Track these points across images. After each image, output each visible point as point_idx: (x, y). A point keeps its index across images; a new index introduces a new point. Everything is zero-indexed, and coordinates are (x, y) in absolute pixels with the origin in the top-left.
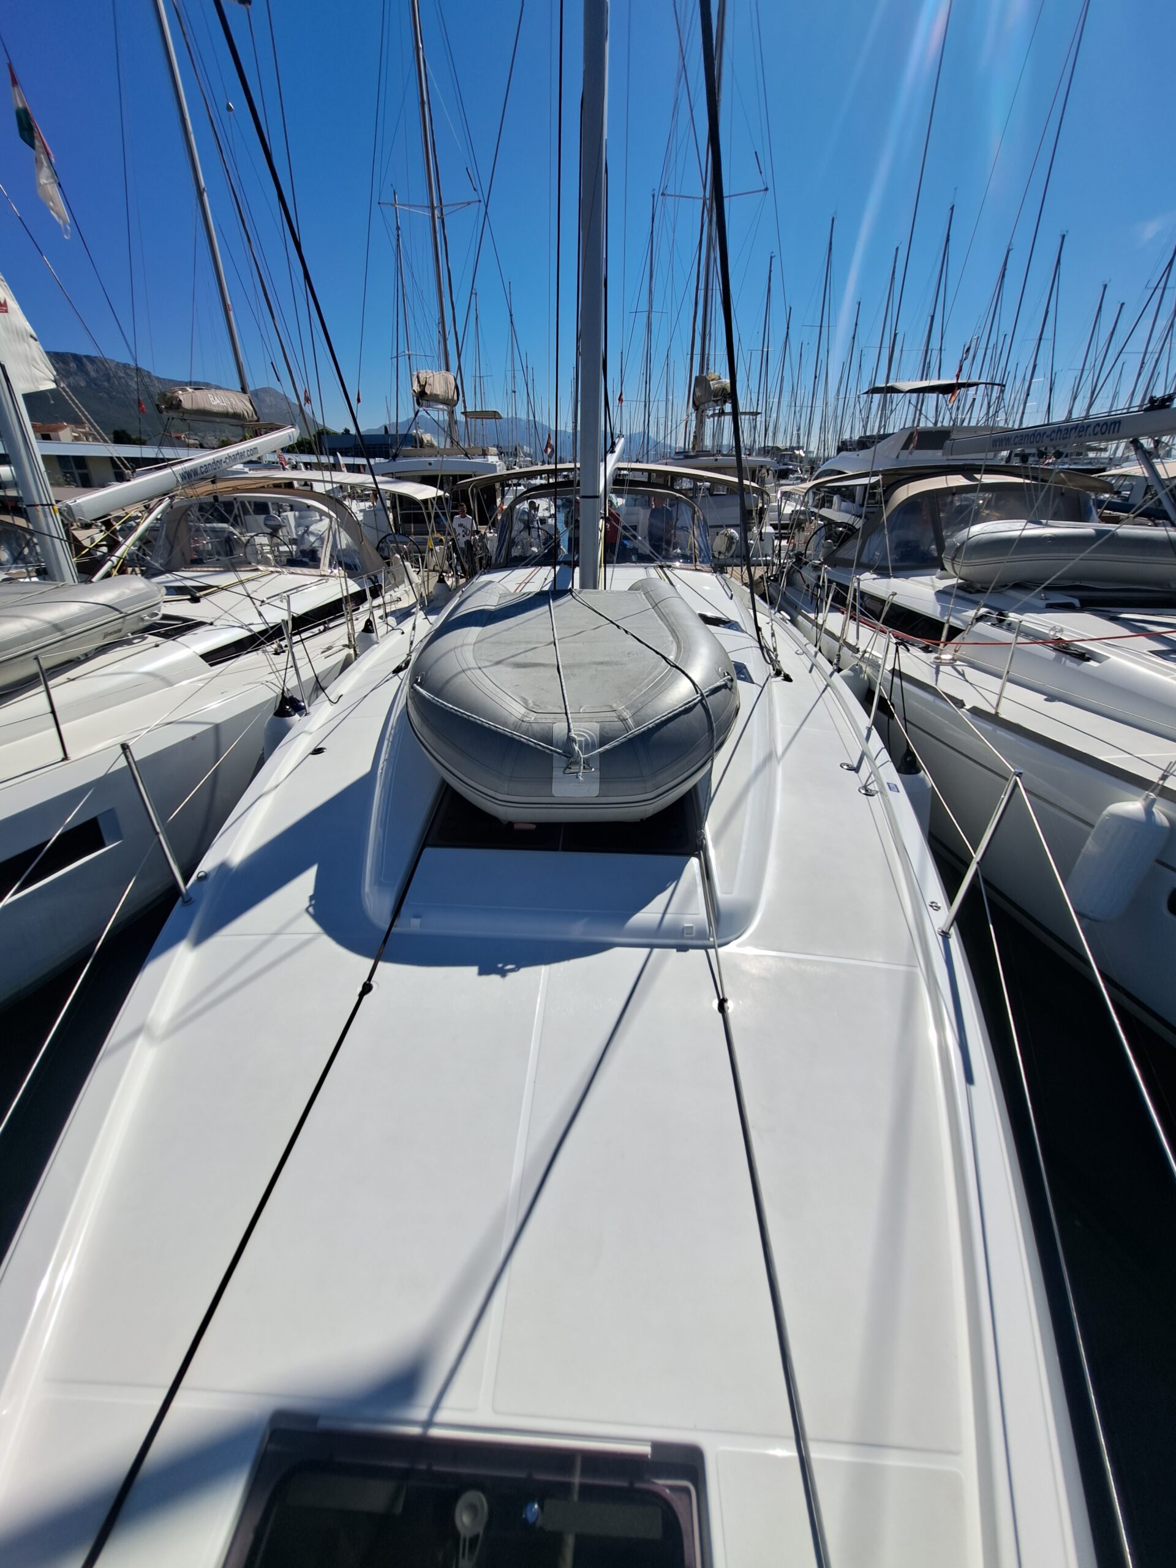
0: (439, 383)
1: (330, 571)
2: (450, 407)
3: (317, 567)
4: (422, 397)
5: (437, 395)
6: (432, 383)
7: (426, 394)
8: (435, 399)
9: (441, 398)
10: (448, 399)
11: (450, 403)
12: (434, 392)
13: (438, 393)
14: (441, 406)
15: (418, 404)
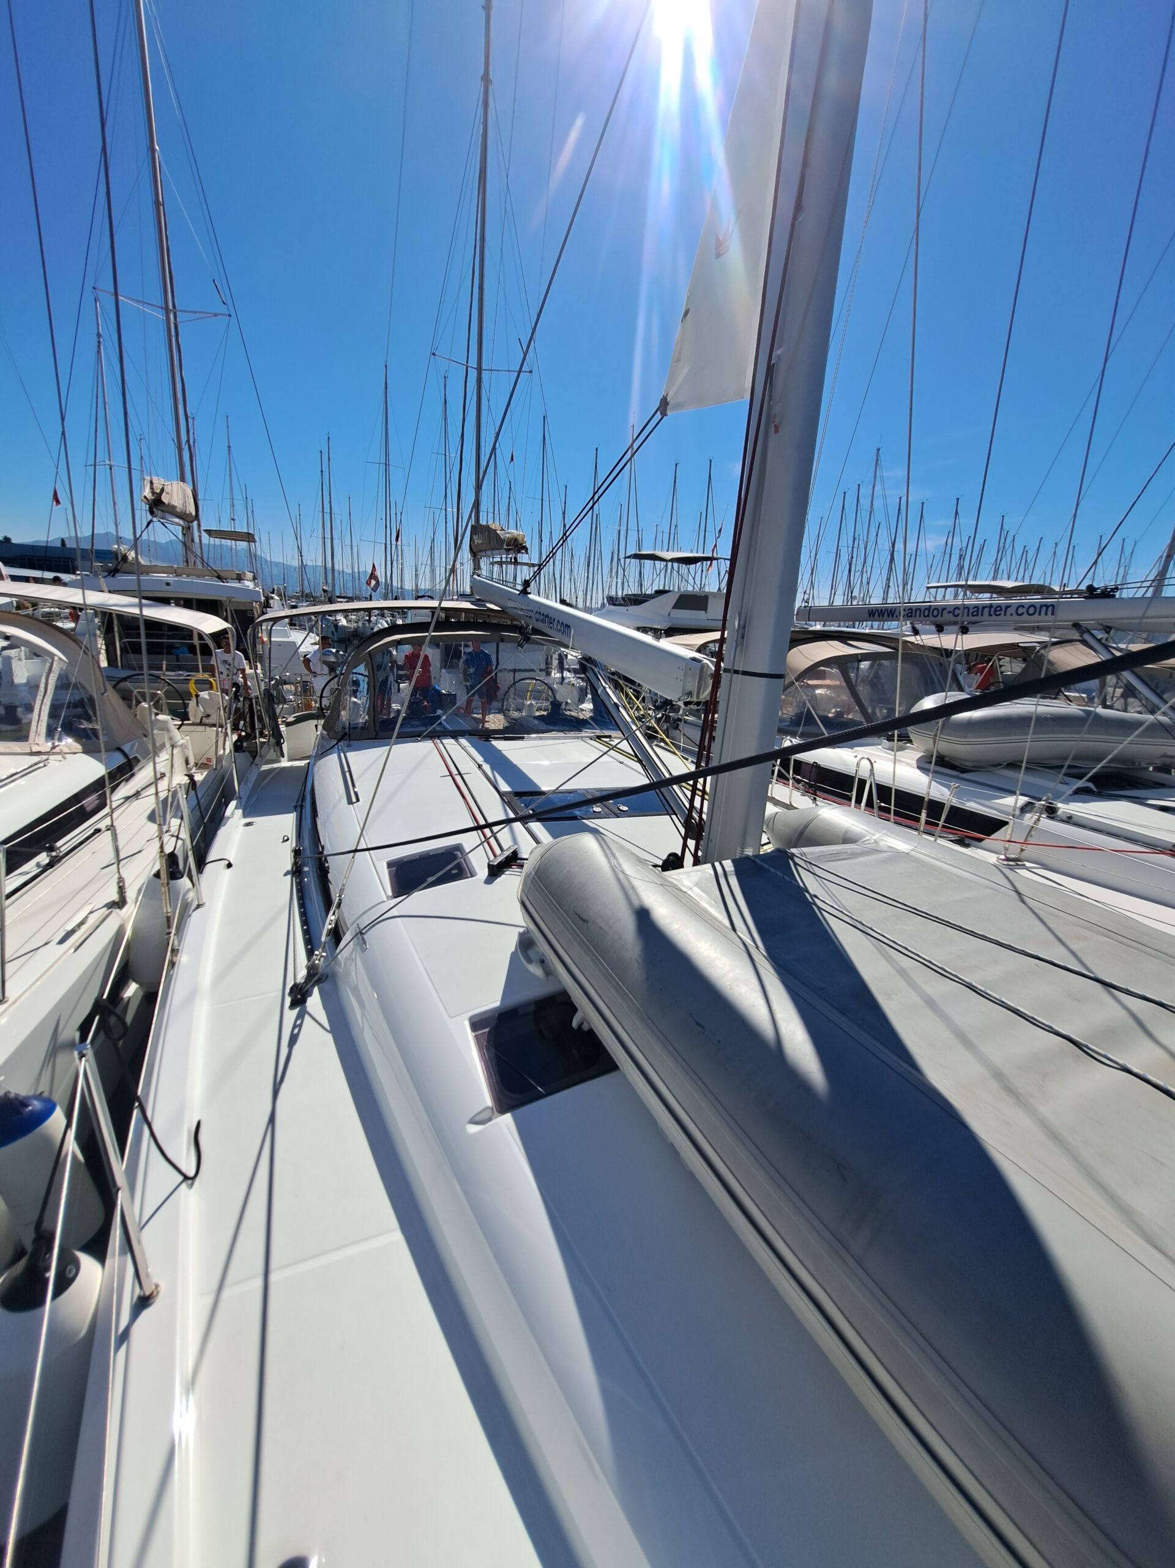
0: (177, 494)
1: (50, 744)
2: (186, 523)
3: (24, 738)
4: (157, 505)
5: (174, 507)
6: (170, 492)
7: (163, 503)
8: (171, 510)
9: (178, 510)
10: (185, 513)
11: (189, 520)
12: (173, 503)
13: (176, 504)
14: (177, 520)
15: (152, 513)
